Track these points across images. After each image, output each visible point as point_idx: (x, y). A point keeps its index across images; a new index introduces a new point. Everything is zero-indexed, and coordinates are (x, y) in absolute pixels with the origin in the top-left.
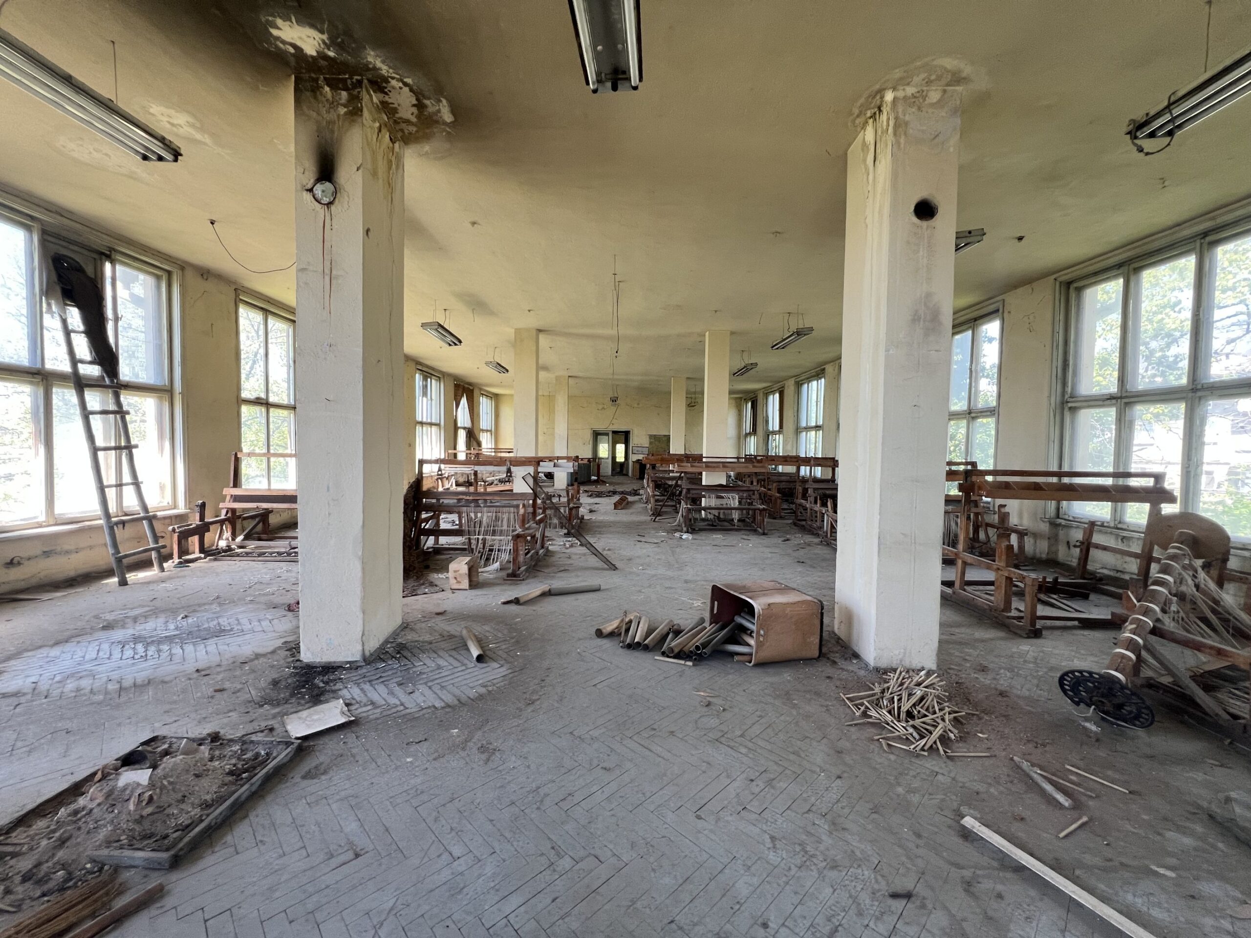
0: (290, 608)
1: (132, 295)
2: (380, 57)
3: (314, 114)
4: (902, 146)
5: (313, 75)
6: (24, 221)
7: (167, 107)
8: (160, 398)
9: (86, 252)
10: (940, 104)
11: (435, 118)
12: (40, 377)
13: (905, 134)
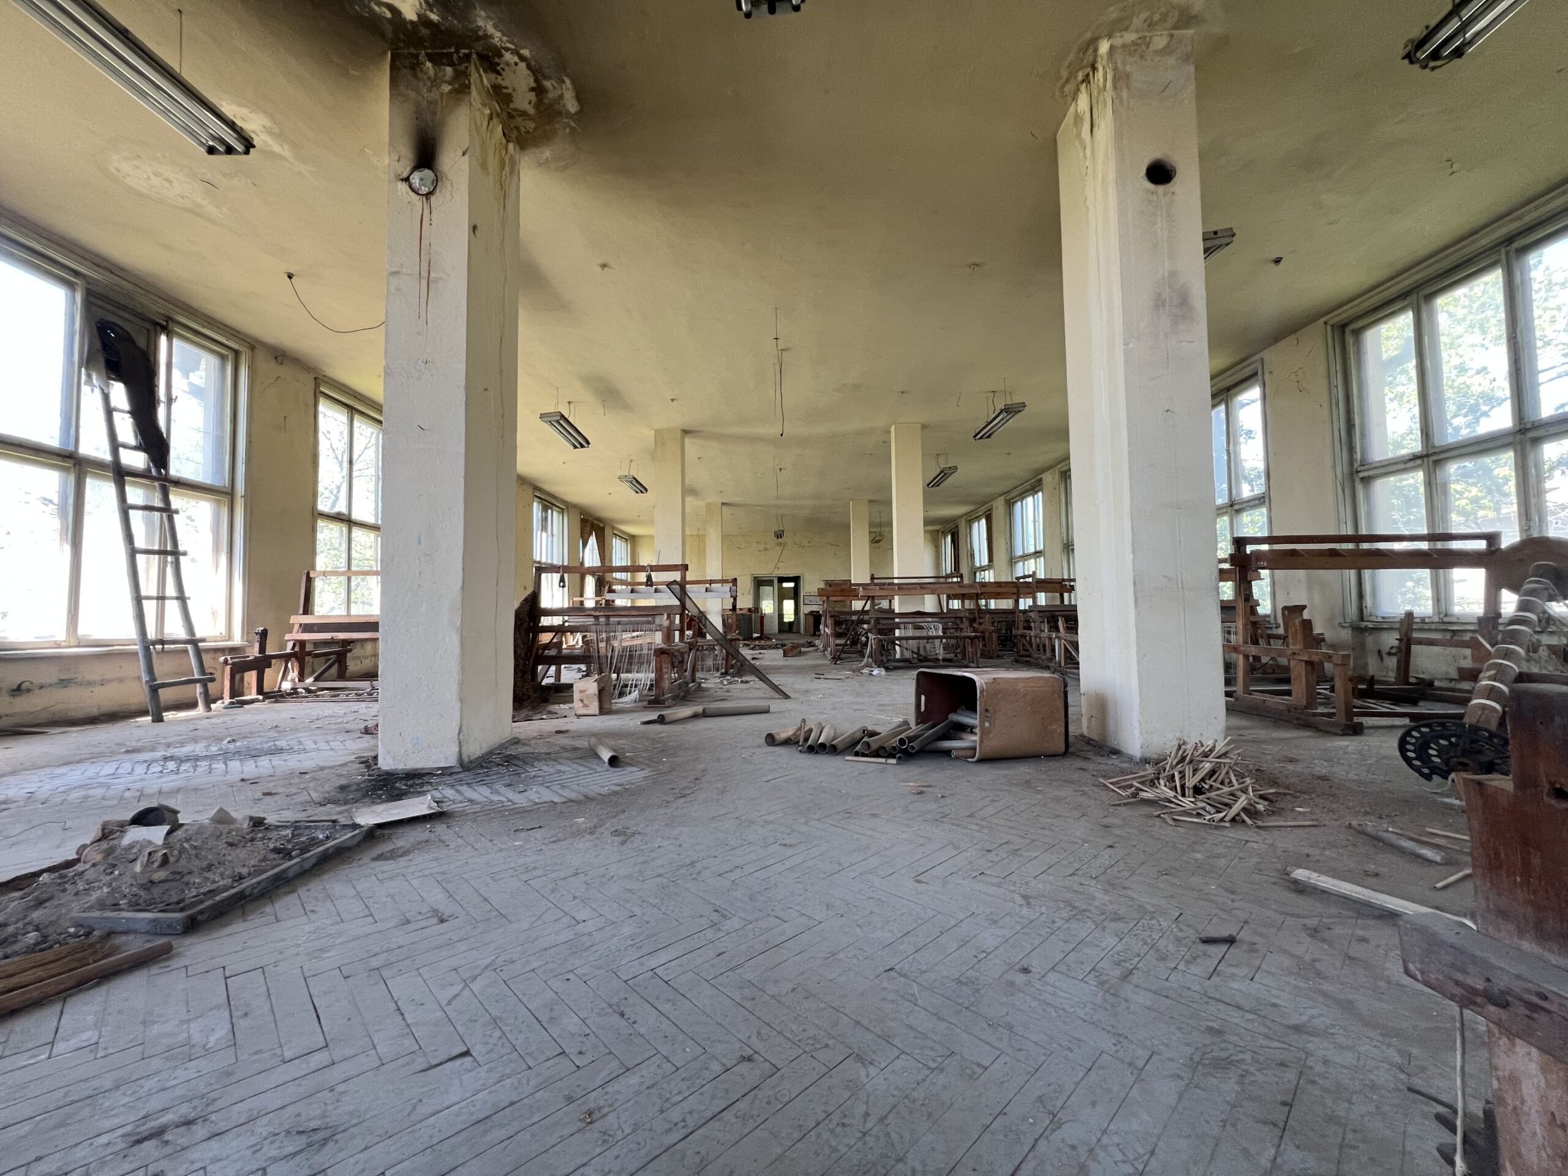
0: (367, 731)
1: (191, 384)
2: (492, 19)
3: (412, 94)
4: (1125, 101)
5: (413, 50)
6: (66, 277)
7: (240, 105)
8: (218, 502)
9: (139, 321)
10: (1167, 51)
11: (557, 107)
12: (73, 461)
13: (1128, 88)
